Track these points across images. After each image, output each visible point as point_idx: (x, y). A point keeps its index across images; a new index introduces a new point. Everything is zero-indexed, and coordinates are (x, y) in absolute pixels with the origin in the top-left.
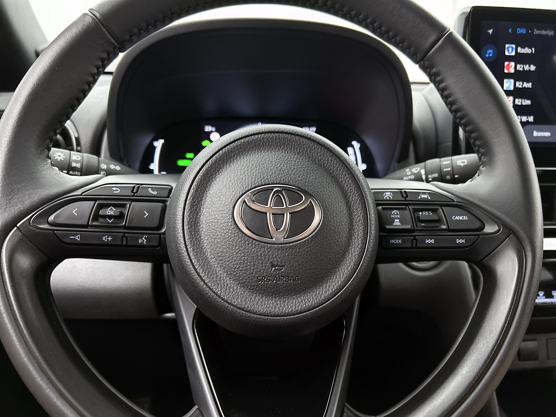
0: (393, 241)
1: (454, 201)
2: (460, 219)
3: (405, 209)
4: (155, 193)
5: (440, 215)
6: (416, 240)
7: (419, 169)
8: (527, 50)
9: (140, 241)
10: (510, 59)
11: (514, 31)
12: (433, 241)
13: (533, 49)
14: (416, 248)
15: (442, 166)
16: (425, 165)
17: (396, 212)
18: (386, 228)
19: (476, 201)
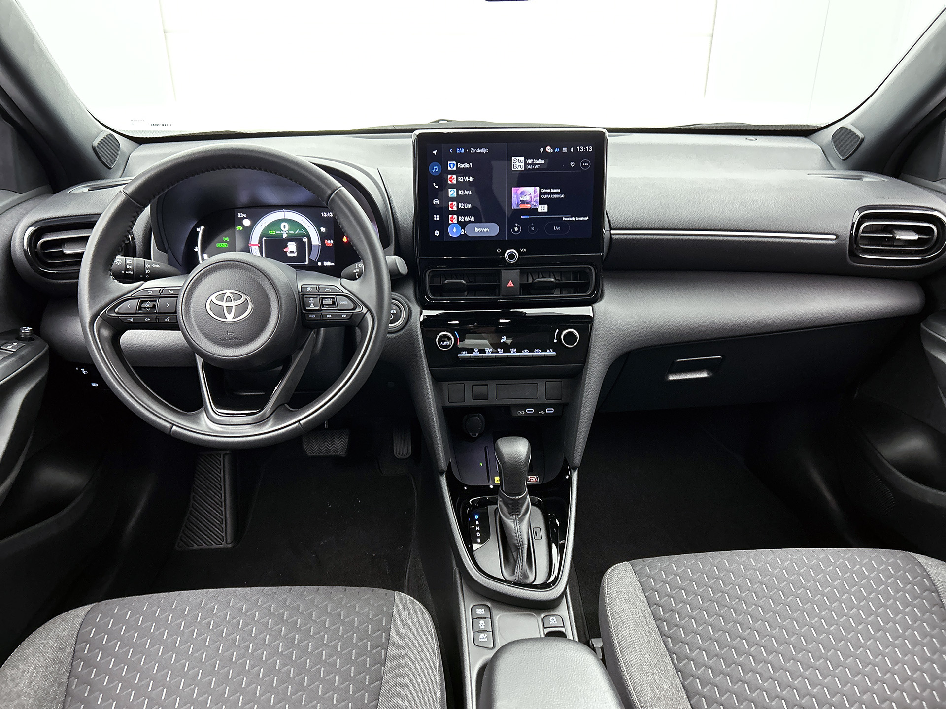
1: (343, 293)
3: (317, 297)
4: (172, 292)
8: (466, 166)
9: (166, 320)
10: (452, 173)
11: (454, 150)
13: (471, 164)
14: (323, 319)
17: (312, 299)
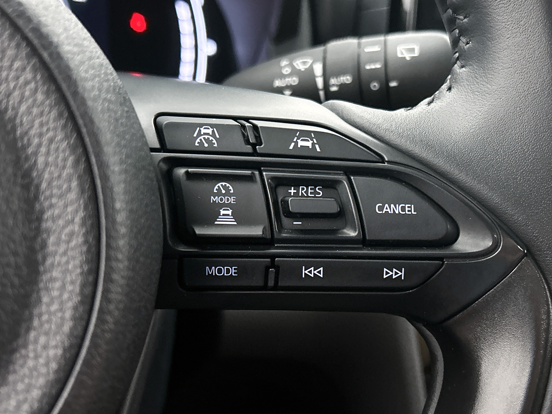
0: (214, 271)
1: (383, 161)
2: (397, 212)
3: (250, 179)
5: (344, 199)
6: (277, 268)
7: (310, 61)
12: (320, 272)
14: (277, 287)
15: (363, 59)
16: (325, 52)
17: (224, 187)
18: (194, 232)
19: (439, 162)
